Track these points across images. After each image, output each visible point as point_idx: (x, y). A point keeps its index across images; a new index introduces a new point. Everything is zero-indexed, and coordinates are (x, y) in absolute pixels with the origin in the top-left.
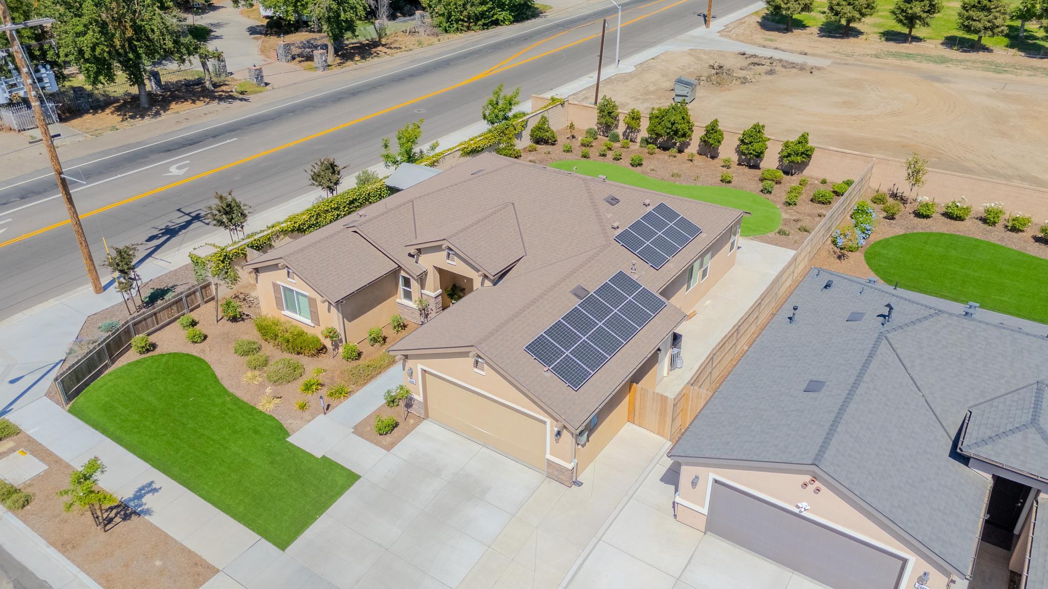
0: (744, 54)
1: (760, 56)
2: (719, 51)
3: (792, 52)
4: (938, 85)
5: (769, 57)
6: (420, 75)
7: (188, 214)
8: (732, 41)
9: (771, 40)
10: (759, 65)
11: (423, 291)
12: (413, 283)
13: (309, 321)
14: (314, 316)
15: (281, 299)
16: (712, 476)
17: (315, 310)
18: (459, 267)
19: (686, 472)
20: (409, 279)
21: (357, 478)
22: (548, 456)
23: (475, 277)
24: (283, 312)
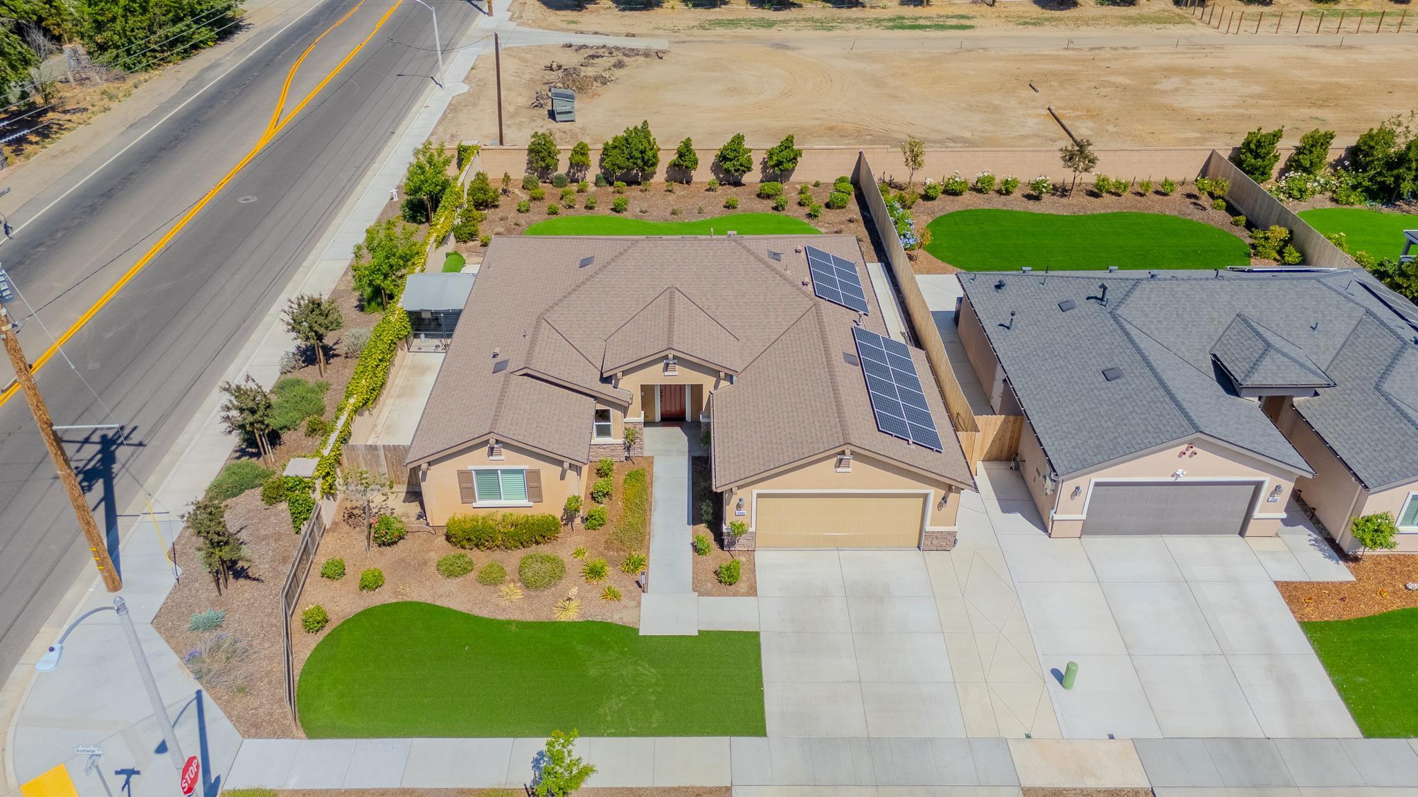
0: (571, 46)
1: (590, 45)
2: (539, 46)
3: (617, 35)
4: (789, 53)
5: (601, 45)
6: (176, 146)
7: (87, 441)
8: (542, 31)
9: (573, 22)
10: (598, 57)
11: (625, 420)
12: (614, 413)
13: (525, 502)
14: (535, 492)
15: (472, 488)
16: (1094, 480)
17: (537, 484)
18: (681, 376)
19: (1067, 488)
20: (608, 411)
21: (757, 634)
22: (928, 528)
23: (708, 382)
24: (475, 505)
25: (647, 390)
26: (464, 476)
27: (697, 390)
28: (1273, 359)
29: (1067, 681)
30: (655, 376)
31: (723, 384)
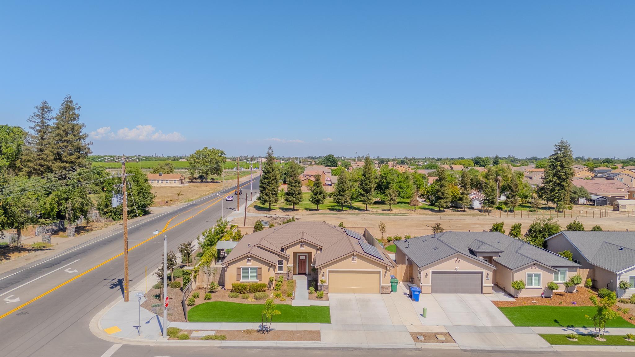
0: (266, 217)
1: (273, 217)
2: (256, 217)
3: (282, 215)
4: (343, 219)
5: (277, 217)
7: (113, 280)
8: (256, 214)
9: (267, 212)
11: (288, 265)
12: (284, 262)
13: (256, 280)
14: (260, 277)
15: (240, 274)
16: (431, 271)
17: (261, 273)
18: (306, 249)
19: (423, 273)
20: (282, 261)
21: (329, 307)
22: (382, 284)
23: (313, 251)
24: (240, 281)
25: (295, 254)
26: (238, 269)
27: (310, 254)
28: (485, 246)
29: (424, 316)
30: (297, 249)
31: (319, 252)
